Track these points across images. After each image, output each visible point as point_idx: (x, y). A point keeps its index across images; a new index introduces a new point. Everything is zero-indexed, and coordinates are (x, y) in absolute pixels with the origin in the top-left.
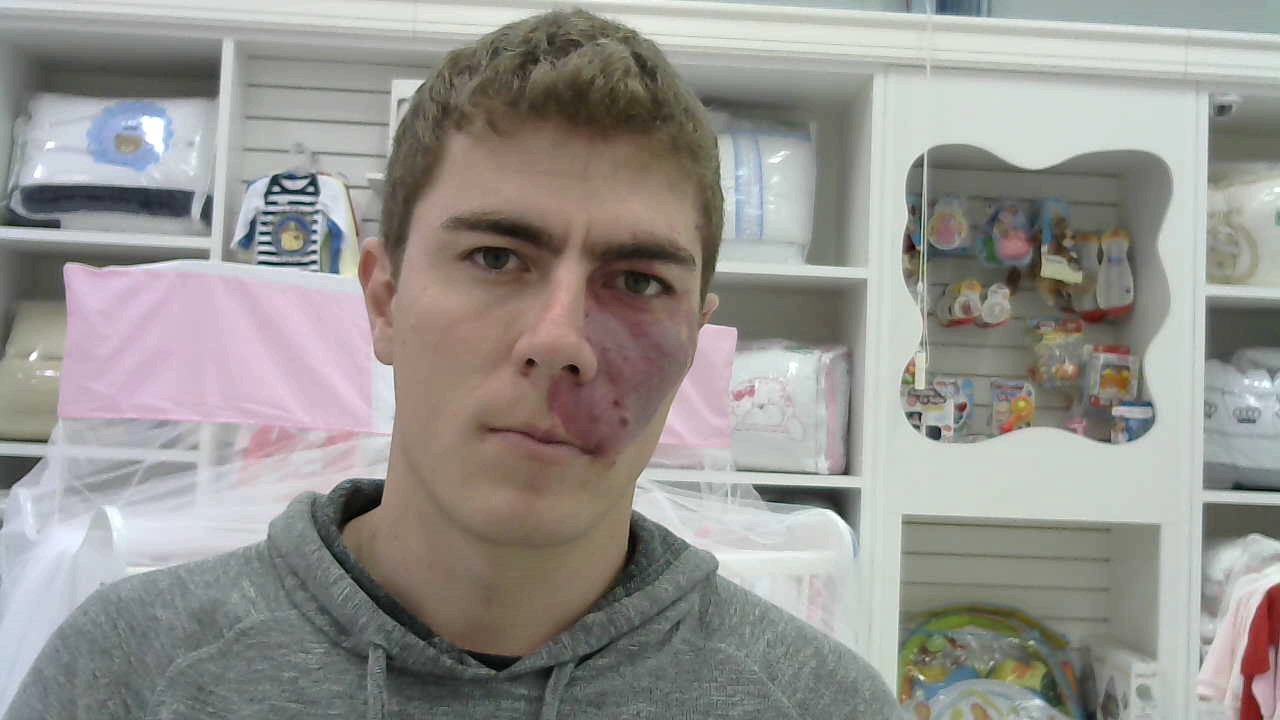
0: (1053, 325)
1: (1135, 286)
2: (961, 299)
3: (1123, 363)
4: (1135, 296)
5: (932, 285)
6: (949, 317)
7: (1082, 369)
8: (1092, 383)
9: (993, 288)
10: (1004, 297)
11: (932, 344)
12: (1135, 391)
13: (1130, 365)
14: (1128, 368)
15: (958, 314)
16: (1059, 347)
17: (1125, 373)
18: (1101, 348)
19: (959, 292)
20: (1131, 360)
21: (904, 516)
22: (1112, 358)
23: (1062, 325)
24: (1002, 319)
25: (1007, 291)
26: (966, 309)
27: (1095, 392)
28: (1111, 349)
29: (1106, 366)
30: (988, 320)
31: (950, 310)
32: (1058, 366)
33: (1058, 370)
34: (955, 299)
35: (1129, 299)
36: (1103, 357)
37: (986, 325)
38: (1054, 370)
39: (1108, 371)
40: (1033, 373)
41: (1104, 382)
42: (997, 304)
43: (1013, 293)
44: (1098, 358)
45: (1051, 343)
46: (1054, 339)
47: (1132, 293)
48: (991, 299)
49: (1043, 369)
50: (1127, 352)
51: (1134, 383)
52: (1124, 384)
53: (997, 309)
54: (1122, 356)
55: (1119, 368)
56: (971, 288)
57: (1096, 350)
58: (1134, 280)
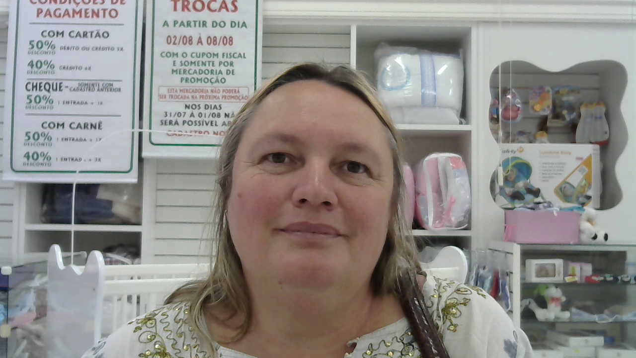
1: (609, 130)
4: (610, 136)
35: (606, 137)
47: (608, 133)
58: (609, 128)
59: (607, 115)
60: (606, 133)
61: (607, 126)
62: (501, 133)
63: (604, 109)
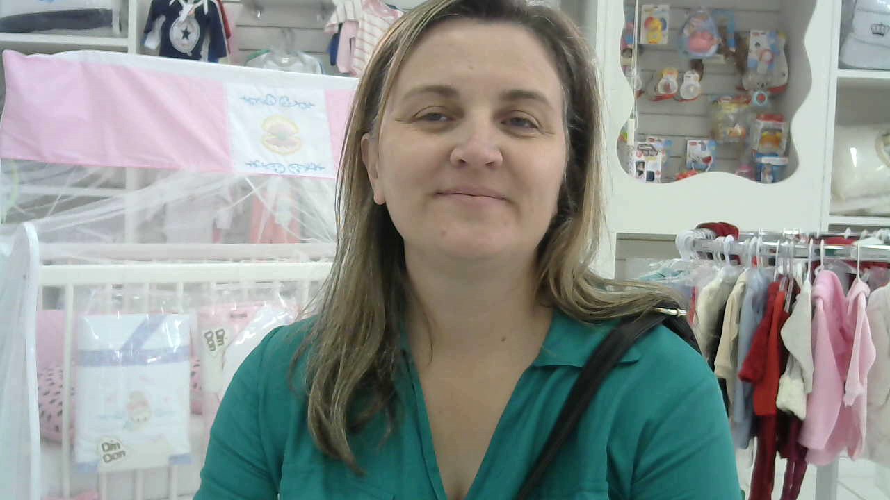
0: (730, 98)
1: (789, 71)
2: (662, 81)
3: (777, 127)
4: (788, 79)
5: (643, 70)
6: (655, 94)
7: (748, 132)
8: (754, 140)
9: (688, 73)
10: (695, 79)
11: (641, 113)
12: (784, 147)
13: (782, 129)
14: (780, 131)
15: (661, 91)
16: (732, 114)
17: (778, 134)
18: (762, 116)
19: (662, 76)
20: (783, 126)
21: (618, 233)
22: (770, 123)
23: (736, 99)
24: (696, 95)
25: (697, 75)
26: (667, 87)
27: (756, 147)
28: (769, 117)
29: (765, 129)
30: (684, 97)
31: (656, 89)
32: (732, 129)
33: (731, 132)
34: (660, 80)
35: (785, 80)
36: (762, 124)
37: (682, 100)
38: (728, 132)
39: (765, 133)
40: (713, 135)
41: (762, 140)
42: (692, 85)
43: (701, 77)
44: (759, 124)
45: (728, 112)
46: (730, 109)
47: (787, 75)
48: (686, 82)
49: (721, 131)
50: (781, 120)
51: (784, 141)
52: (777, 141)
53: (692, 89)
54: (778, 122)
55: (774, 131)
56: (671, 73)
57: (758, 117)
58: (789, 67)
59: (787, 50)
60: (784, 75)
61: (785, 63)
62: (635, 71)
63: (783, 41)
